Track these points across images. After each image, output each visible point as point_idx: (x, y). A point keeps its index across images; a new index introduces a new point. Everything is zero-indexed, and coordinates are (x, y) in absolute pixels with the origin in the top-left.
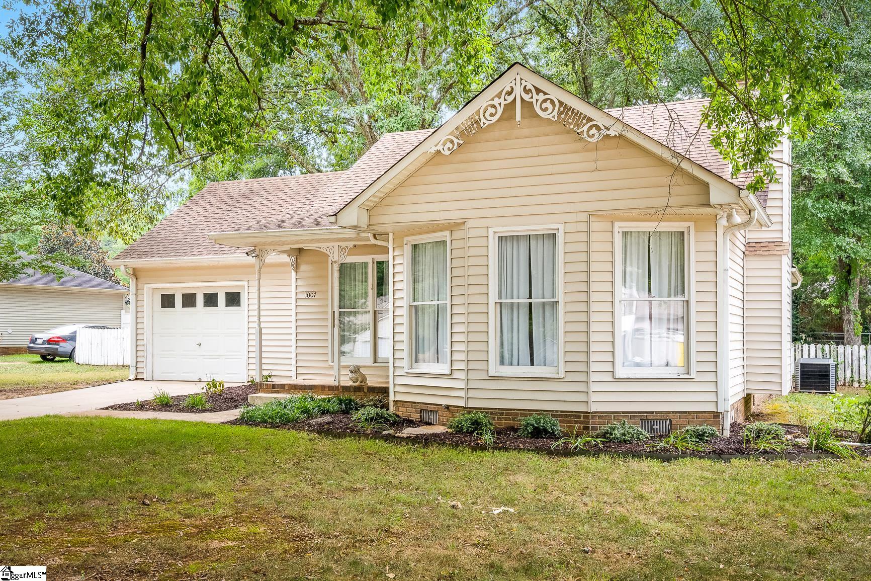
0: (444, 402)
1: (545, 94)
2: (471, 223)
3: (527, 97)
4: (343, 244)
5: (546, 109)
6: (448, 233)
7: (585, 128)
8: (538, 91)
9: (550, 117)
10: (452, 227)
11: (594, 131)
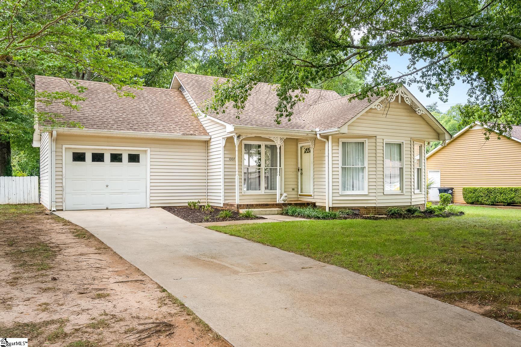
0: (366, 205)
1: (407, 95)
2: (378, 137)
3: (402, 95)
4: (282, 137)
5: (407, 101)
6: (366, 139)
7: (417, 110)
8: (405, 94)
9: (408, 103)
10: (369, 137)
11: (419, 111)
